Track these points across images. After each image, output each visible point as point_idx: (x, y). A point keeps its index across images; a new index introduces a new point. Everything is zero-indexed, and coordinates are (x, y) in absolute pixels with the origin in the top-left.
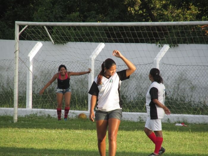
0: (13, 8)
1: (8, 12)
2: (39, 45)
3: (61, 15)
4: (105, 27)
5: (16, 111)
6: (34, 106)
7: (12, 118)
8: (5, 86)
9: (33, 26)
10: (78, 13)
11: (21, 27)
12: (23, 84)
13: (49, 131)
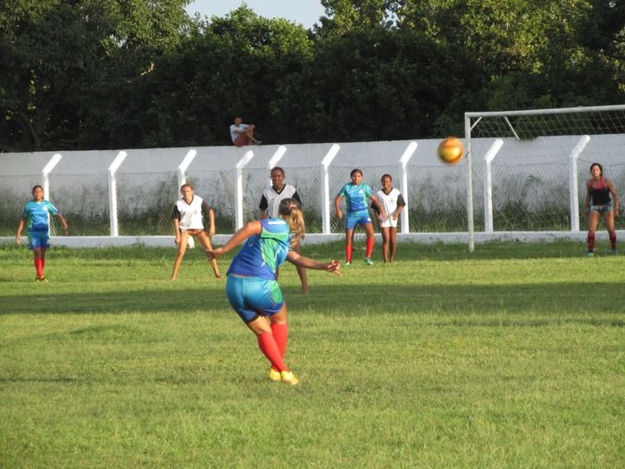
0: (461, 95)
1: (454, 100)
2: (498, 143)
3: (527, 100)
4: (589, 113)
5: (471, 237)
6: (496, 227)
7: (466, 246)
8: (455, 202)
9: (489, 118)
10: (549, 97)
11: (473, 120)
12: (479, 199)
13: (519, 261)
